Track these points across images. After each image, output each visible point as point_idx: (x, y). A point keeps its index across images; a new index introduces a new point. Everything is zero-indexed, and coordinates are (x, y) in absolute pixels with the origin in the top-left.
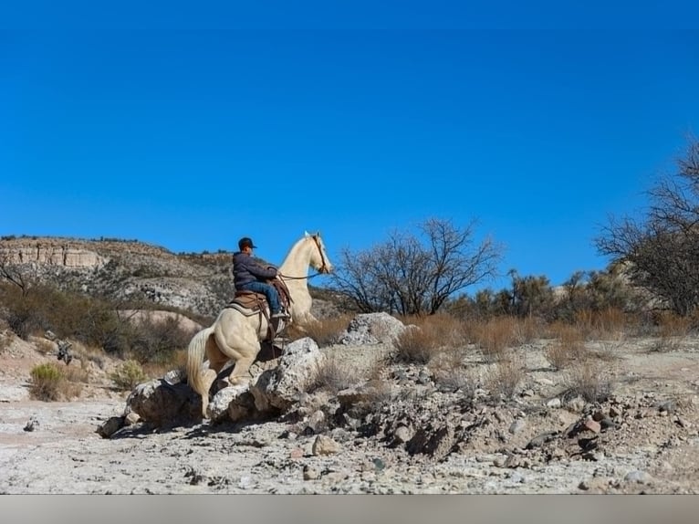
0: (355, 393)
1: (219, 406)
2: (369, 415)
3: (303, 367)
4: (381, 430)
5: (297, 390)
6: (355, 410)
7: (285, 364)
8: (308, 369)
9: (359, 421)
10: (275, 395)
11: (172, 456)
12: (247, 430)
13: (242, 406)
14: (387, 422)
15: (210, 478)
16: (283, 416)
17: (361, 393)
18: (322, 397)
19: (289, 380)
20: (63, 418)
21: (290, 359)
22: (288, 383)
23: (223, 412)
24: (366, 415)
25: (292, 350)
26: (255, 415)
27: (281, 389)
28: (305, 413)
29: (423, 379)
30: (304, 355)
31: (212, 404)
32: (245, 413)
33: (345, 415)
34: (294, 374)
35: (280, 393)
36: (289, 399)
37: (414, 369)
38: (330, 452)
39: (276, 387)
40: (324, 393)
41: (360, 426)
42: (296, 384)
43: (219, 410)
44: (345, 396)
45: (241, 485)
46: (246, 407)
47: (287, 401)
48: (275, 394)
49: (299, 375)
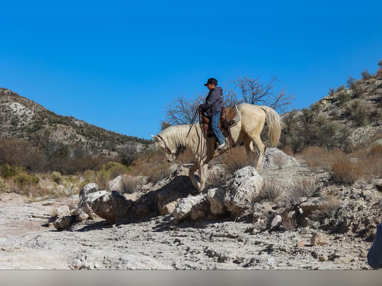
0: (313, 204)
1: (183, 210)
2: (326, 219)
3: (250, 186)
4: (349, 229)
5: (247, 201)
6: (314, 215)
7: (237, 183)
8: (254, 187)
9: (319, 223)
10: (232, 204)
11: (162, 243)
12: (212, 227)
13: (200, 210)
14: (353, 224)
15: (233, 258)
16: (239, 218)
17: (317, 204)
18: (268, 206)
19: (241, 194)
20: (8, 216)
21: (241, 180)
22: (241, 196)
23: (186, 214)
24: (324, 219)
25: (241, 174)
26: (210, 217)
27: (236, 200)
28: (258, 217)
29: (355, 195)
30: (250, 178)
31: (178, 209)
32: (203, 215)
33: (307, 218)
34: (244, 190)
35: (236, 202)
36: (242, 206)
37: (345, 189)
38: (324, 244)
39: (232, 199)
40: (268, 203)
41: (320, 226)
42: (246, 196)
43: (183, 213)
44: (306, 206)
45: (269, 263)
46: (203, 211)
47: (240, 208)
48: (232, 202)
49: (248, 191)
